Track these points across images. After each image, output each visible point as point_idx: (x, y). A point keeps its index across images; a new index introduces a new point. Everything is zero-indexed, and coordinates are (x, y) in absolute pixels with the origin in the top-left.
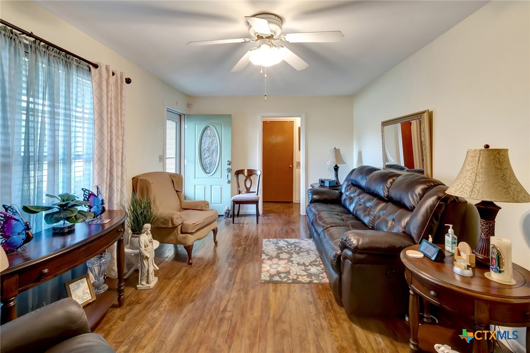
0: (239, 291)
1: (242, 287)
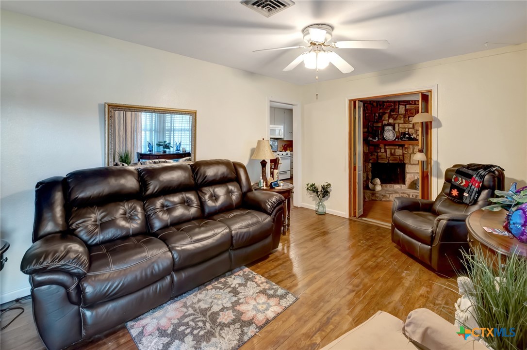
0: (328, 301)
1: (322, 304)
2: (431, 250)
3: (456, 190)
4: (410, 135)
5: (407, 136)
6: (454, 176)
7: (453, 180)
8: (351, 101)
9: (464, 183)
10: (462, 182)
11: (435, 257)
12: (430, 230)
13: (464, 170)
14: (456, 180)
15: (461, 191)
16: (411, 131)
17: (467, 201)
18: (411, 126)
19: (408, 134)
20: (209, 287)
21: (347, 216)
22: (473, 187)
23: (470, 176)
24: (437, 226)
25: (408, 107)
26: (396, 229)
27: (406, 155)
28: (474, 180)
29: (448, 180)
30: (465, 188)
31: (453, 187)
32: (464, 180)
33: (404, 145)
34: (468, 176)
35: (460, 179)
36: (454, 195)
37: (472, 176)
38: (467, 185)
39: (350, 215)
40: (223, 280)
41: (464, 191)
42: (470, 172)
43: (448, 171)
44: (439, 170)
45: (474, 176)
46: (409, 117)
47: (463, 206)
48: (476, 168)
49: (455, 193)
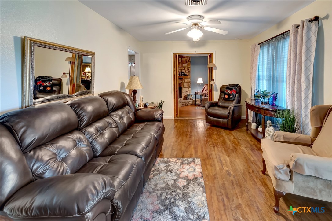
0: (212, 154)
1: (211, 156)
2: (228, 121)
3: (227, 95)
4: (184, 73)
5: (183, 73)
6: (226, 90)
7: (225, 91)
8: (174, 54)
9: (230, 92)
10: (229, 92)
11: (230, 123)
12: (227, 113)
13: (229, 87)
14: (227, 91)
15: (229, 95)
16: (184, 71)
17: (232, 99)
18: (184, 68)
19: (183, 72)
20: (151, 176)
21: (173, 118)
22: (234, 93)
23: (232, 89)
24: (230, 110)
25: (183, 59)
26: (209, 117)
27: (182, 83)
28: (234, 90)
29: (222, 91)
30: (231, 94)
31: (225, 94)
32: (230, 91)
33: (182, 78)
34: (231, 89)
35: (228, 91)
36: (226, 97)
37: (233, 89)
38: (231, 93)
39: (175, 117)
40: (153, 169)
41: (230, 95)
42: (232, 87)
43: (221, 88)
44: (216, 88)
45: (234, 89)
46: (183, 64)
47: (231, 101)
48: (234, 86)
49: (227, 96)
